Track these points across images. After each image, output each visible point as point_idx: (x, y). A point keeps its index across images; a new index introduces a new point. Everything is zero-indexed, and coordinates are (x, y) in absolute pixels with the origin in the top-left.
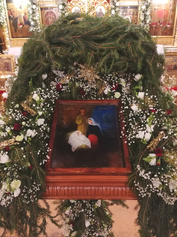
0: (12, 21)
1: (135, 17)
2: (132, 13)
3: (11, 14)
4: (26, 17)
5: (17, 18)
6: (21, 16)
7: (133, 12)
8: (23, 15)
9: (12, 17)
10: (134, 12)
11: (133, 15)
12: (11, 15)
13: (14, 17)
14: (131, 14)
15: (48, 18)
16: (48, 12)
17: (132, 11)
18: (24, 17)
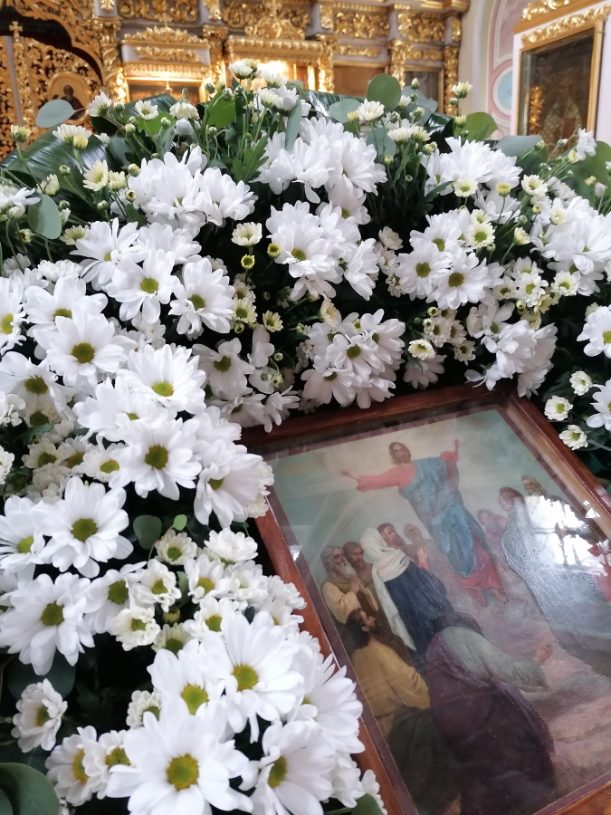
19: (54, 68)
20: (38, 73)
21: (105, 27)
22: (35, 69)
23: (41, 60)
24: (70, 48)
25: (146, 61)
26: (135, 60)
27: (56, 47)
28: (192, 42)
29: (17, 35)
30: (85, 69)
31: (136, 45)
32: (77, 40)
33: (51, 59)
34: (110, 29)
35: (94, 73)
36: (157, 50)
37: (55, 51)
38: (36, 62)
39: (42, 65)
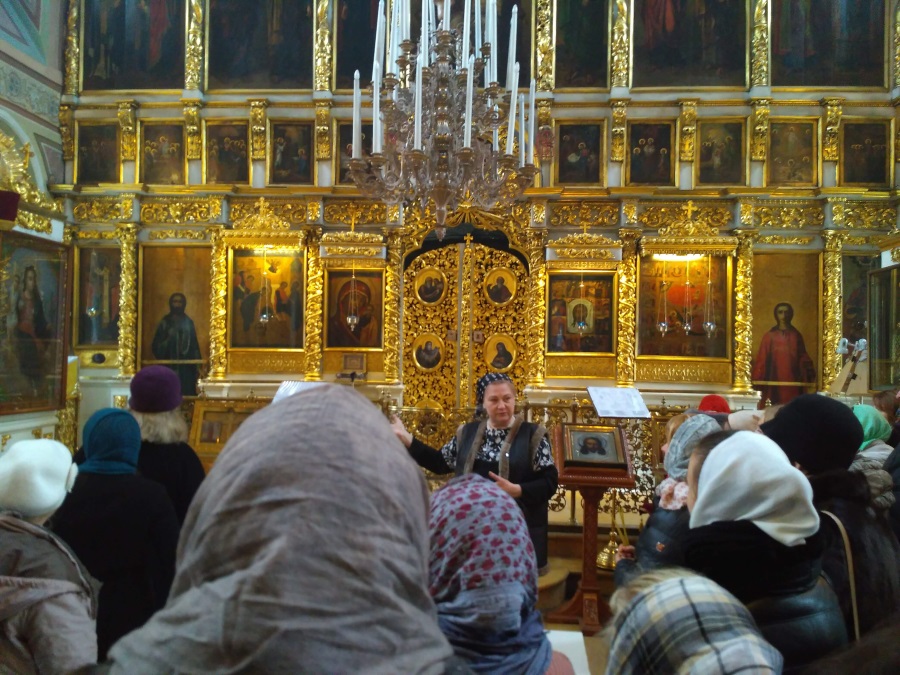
0: (240, 301)
1: (604, 301)
2: (593, 292)
3: (243, 284)
4: (285, 293)
5: (256, 295)
6: (271, 288)
7: (596, 290)
8: (275, 286)
9: (243, 290)
10: (601, 290)
11: (598, 295)
12: (240, 286)
13: (248, 291)
14: (592, 295)
15: (347, 297)
16: (349, 282)
17: (594, 287)
18: (277, 292)
19: (492, 265)
20: (480, 268)
21: (535, 234)
22: (477, 266)
23: (483, 259)
24: (506, 249)
25: (564, 259)
26: (554, 259)
27: (497, 249)
28: (606, 243)
29: (468, 242)
30: (517, 265)
31: (556, 247)
32: (513, 243)
33: (491, 258)
34: (538, 237)
35: (523, 267)
36: (574, 251)
37: (495, 252)
38: (479, 260)
39: (484, 262)
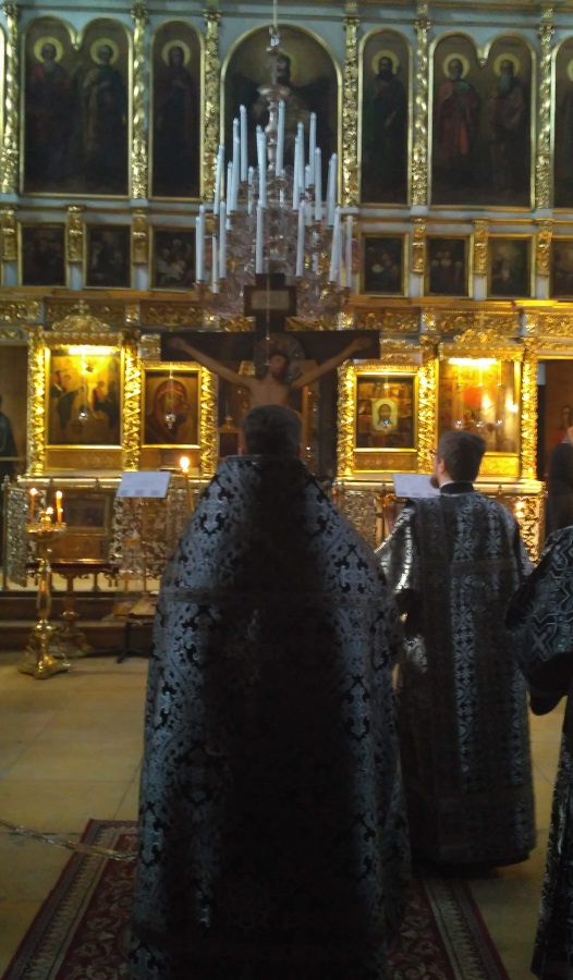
0: (56, 400)
1: (407, 401)
2: (396, 392)
3: (59, 383)
4: (101, 392)
5: (73, 394)
6: (88, 388)
7: (399, 392)
9: (59, 389)
10: (403, 391)
11: (401, 396)
12: (57, 385)
13: (64, 389)
15: (163, 396)
16: (167, 382)
17: (397, 388)
18: (95, 392)
28: (408, 348)
